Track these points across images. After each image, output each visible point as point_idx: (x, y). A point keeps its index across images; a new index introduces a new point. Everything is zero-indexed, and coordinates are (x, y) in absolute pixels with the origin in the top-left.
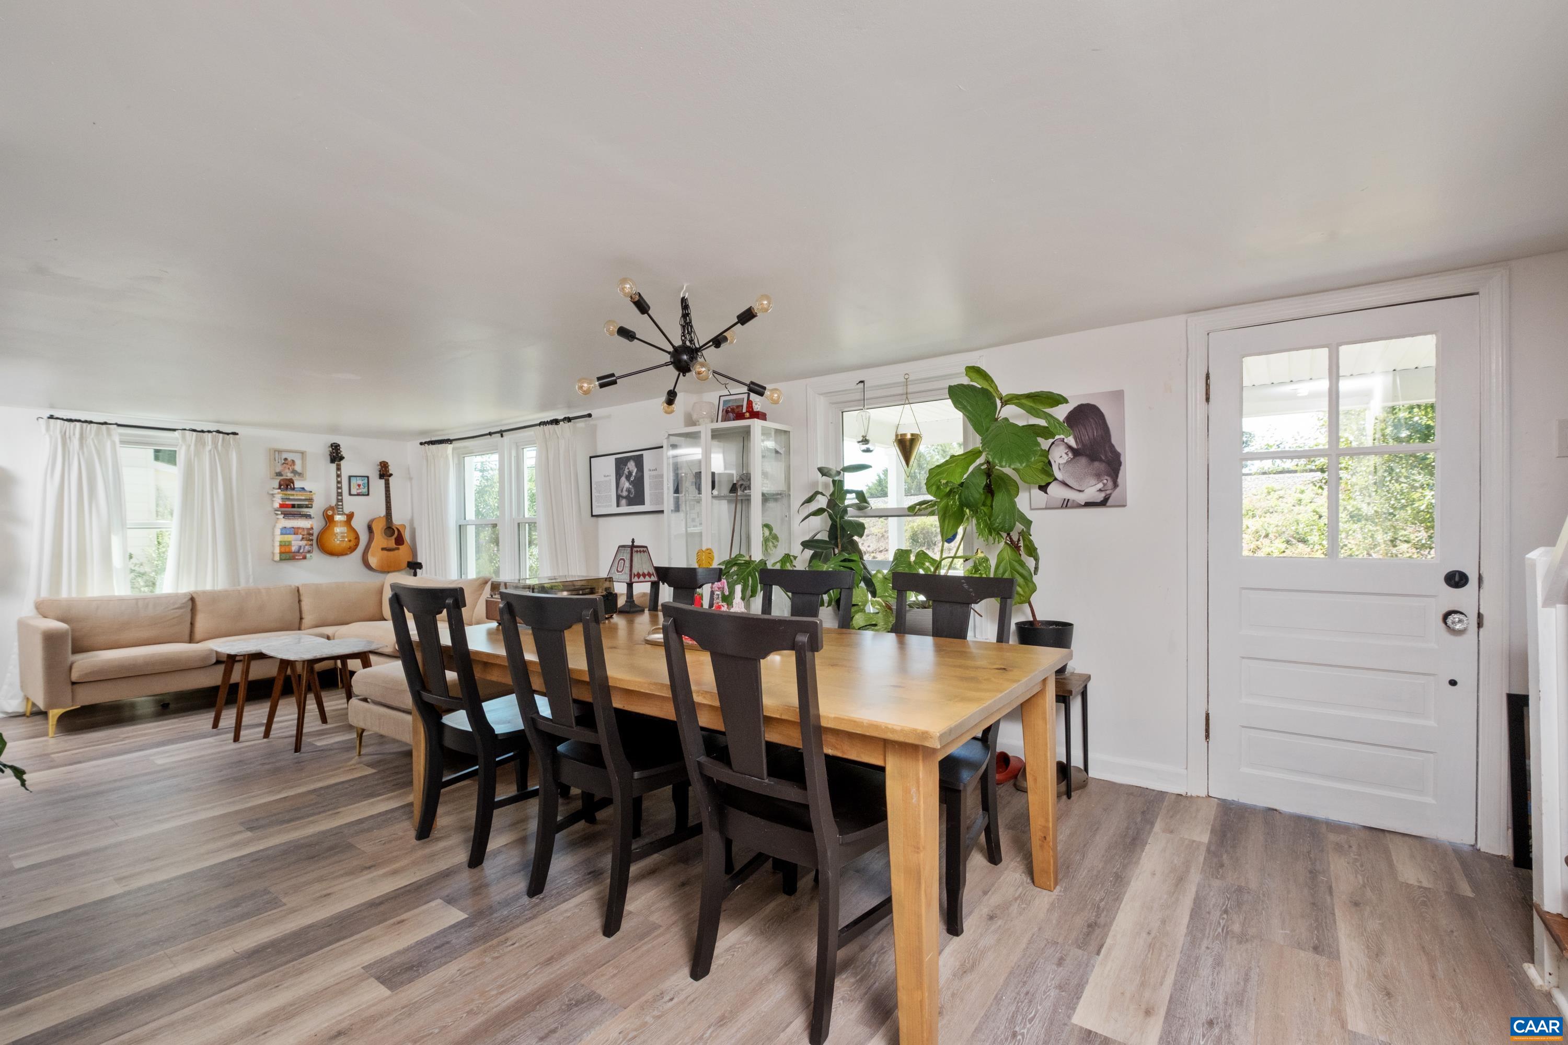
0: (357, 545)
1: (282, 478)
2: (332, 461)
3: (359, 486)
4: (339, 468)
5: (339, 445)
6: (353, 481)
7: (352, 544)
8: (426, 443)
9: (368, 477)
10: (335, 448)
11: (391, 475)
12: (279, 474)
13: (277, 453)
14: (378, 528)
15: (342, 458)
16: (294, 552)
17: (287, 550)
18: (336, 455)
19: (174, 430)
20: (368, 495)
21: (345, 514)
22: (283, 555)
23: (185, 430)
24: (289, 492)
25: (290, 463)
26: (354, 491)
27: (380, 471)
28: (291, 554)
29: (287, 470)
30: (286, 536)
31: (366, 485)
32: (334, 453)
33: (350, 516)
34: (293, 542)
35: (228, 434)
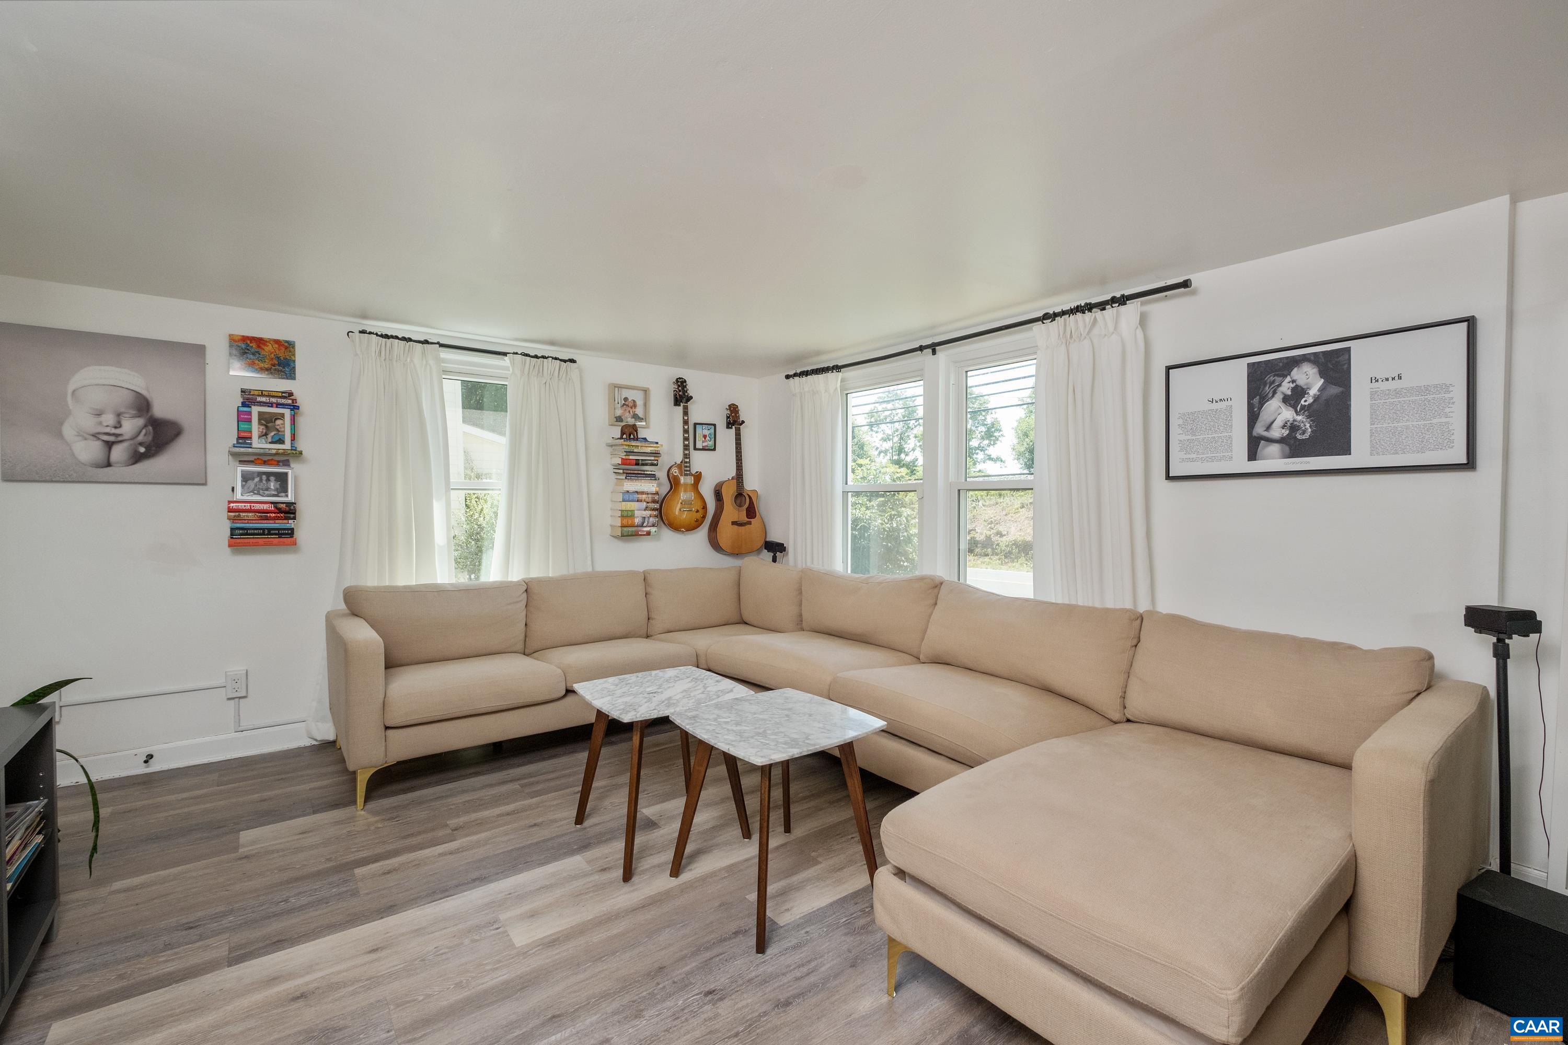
0: (704, 517)
1: (623, 424)
2: (677, 402)
3: (705, 437)
4: (686, 413)
5: (685, 381)
6: (699, 428)
7: (699, 515)
8: (795, 375)
9: (715, 425)
10: (681, 383)
11: (743, 422)
12: (619, 419)
13: (616, 389)
14: (728, 494)
15: (689, 398)
16: (637, 526)
17: (630, 522)
18: (681, 396)
19: (505, 354)
20: (714, 449)
21: (692, 475)
22: (625, 529)
23: (516, 353)
24: (634, 443)
25: (631, 404)
26: (699, 445)
27: (728, 417)
28: (634, 529)
29: (628, 414)
30: (629, 503)
31: (713, 436)
32: (680, 391)
33: (698, 477)
34: (636, 512)
35: (565, 361)
